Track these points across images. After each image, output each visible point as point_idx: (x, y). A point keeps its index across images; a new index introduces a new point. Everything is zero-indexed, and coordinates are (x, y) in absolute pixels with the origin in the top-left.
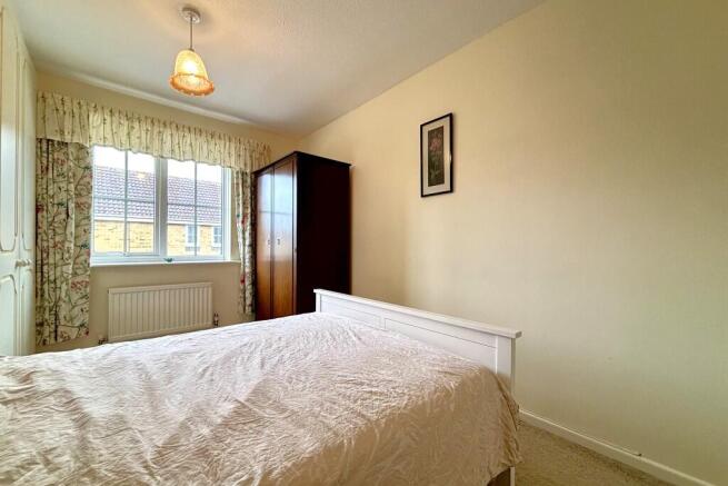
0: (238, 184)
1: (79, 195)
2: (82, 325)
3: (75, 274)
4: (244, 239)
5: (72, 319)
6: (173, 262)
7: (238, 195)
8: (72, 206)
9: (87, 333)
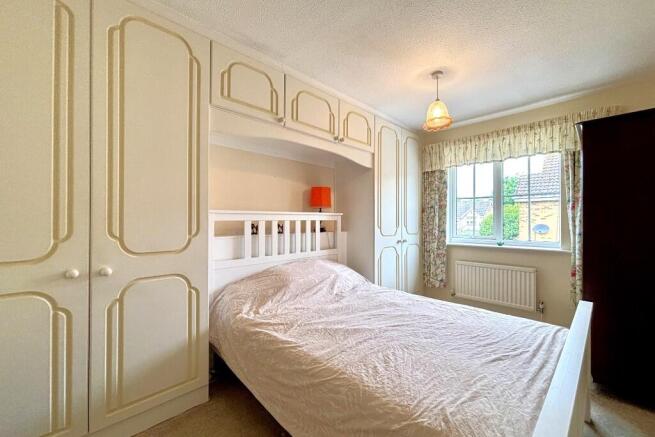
0: (567, 167)
1: (440, 200)
2: (442, 281)
3: (438, 249)
4: (574, 226)
5: (436, 275)
6: (503, 246)
7: (568, 179)
8: (437, 207)
9: (445, 286)
